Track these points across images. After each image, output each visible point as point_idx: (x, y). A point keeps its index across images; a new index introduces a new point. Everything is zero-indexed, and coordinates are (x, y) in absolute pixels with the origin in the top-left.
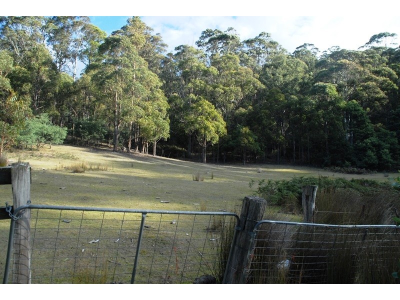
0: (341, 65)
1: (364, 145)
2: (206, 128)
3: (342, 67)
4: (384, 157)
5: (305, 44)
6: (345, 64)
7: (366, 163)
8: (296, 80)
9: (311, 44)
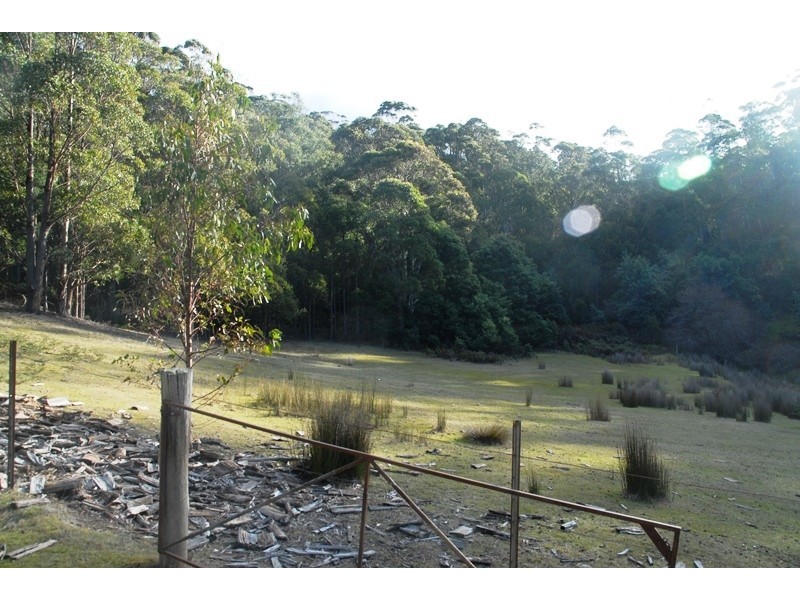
1: (477, 307)
3: (412, 153)
4: (506, 329)
6: (418, 150)
7: (487, 340)
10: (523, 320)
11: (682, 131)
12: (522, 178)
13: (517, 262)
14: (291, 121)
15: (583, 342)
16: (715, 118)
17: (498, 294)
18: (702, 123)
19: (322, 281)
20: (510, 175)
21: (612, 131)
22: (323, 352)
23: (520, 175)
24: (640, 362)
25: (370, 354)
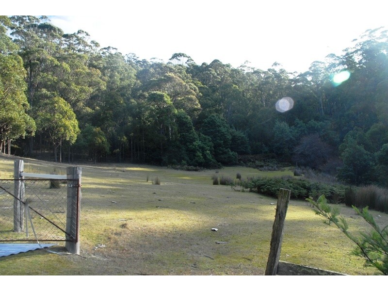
0: (169, 78)
1: (194, 147)
2: (65, 127)
3: (170, 79)
4: (208, 156)
5: (109, 47)
6: (173, 77)
7: (197, 161)
8: (129, 85)
9: (115, 48)
10: (221, 152)
11: (317, 62)
12: (236, 87)
13: (220, 126)
14: (116, 67)
15: (252, 162)
16: (333, 55)
17: (207, 141)
18: (327, 58)
19: (125, 137)
20: (229, 86)
21: (275, 64)
22: (117, 166)
23: (234, 86)
24: (275, 170)
25: (141, 168)
